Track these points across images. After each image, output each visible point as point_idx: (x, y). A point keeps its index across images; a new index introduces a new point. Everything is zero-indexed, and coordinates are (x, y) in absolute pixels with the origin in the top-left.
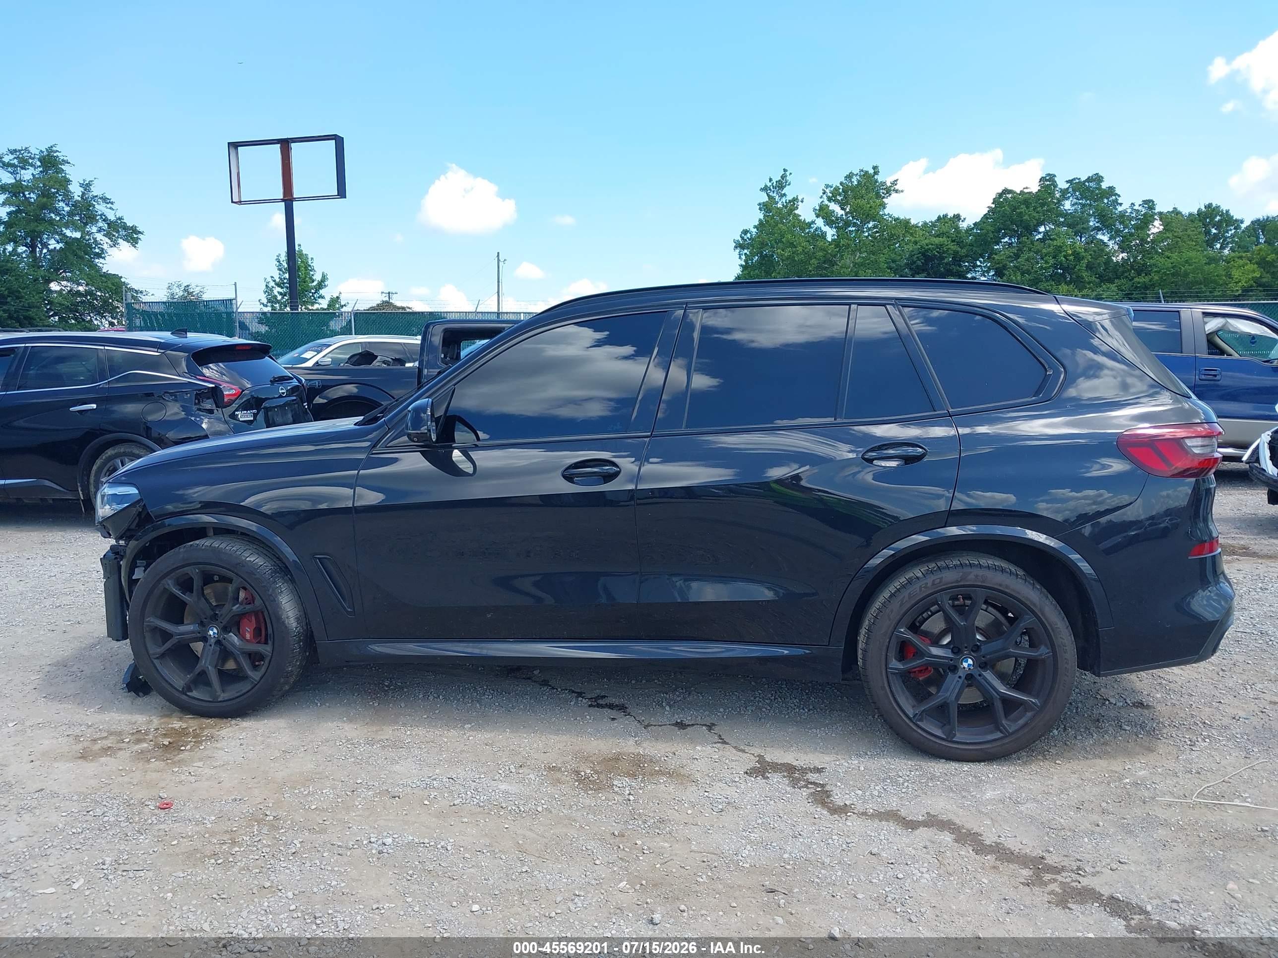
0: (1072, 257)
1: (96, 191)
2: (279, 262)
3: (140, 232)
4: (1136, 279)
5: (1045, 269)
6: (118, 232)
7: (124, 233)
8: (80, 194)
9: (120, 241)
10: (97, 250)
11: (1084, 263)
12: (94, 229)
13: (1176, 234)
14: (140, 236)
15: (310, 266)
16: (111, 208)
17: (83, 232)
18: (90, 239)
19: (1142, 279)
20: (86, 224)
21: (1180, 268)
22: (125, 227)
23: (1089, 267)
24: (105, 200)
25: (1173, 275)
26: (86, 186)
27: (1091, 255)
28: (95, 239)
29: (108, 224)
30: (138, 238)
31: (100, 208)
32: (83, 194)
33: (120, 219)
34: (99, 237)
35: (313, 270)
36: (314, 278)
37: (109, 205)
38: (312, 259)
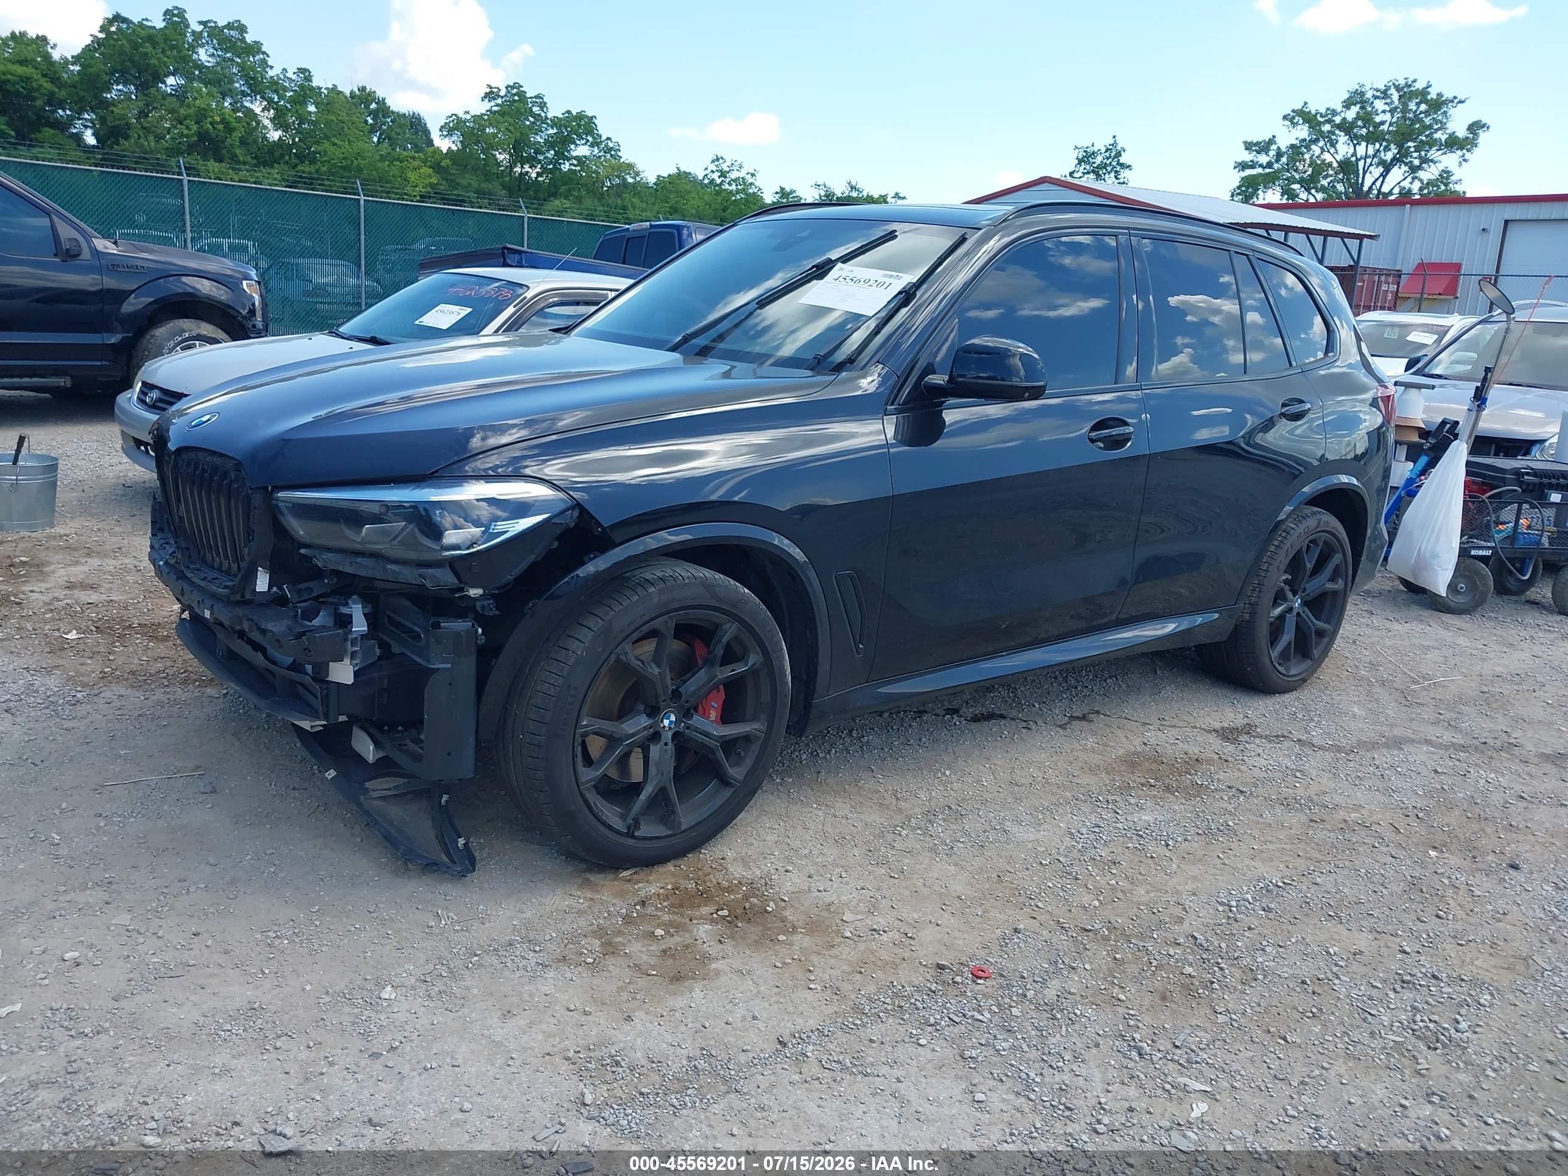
0: (220, 127)
4: (300, 168)
5: (187, 136)
11: (237, 135)
13: (341, 118)
19: (305, 168)
21: (352, 161)
23: (243, 142)
25: (344, 168)
27: (244, 127)
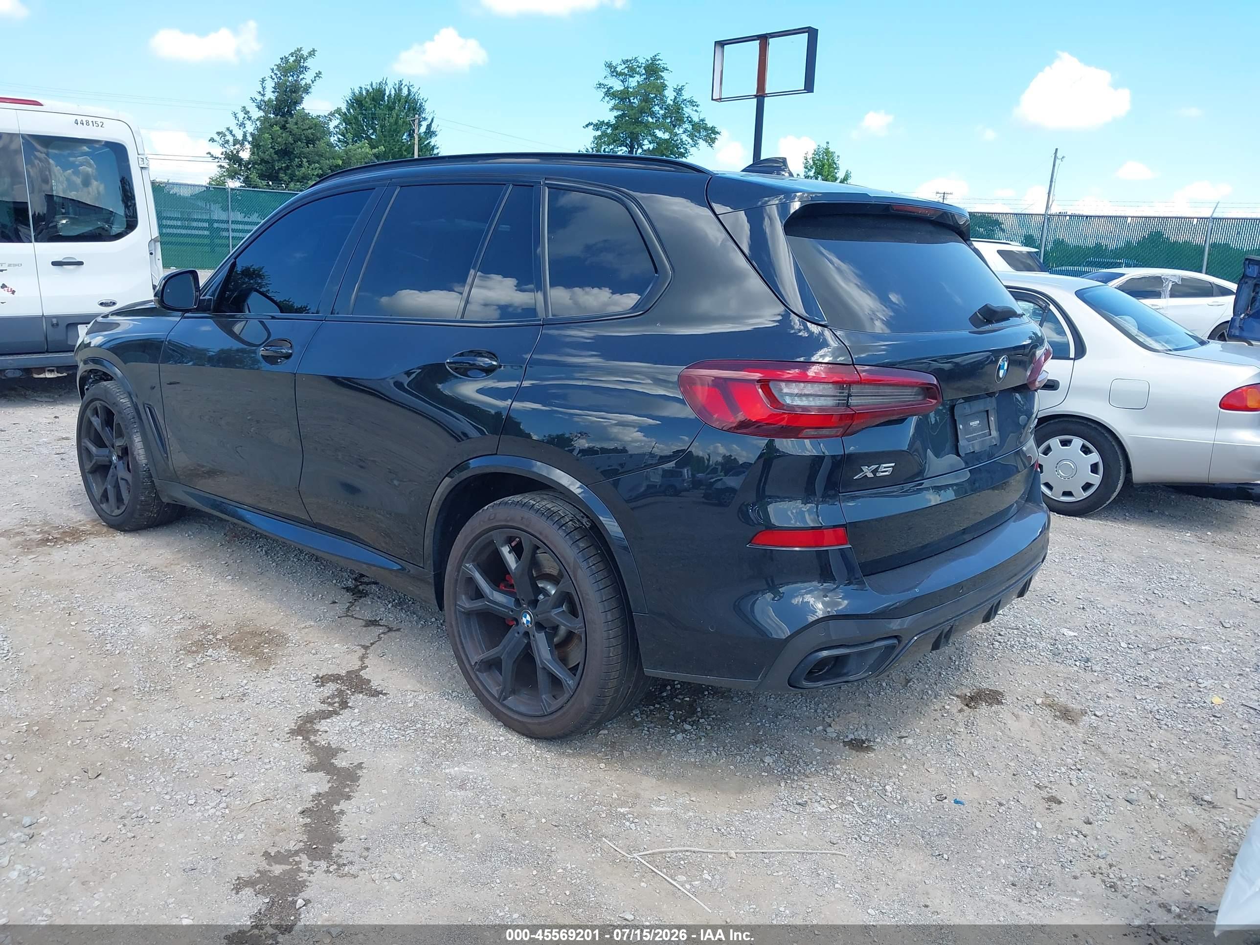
1: (686, 95)
2: (806, 159)
3: (718, 133)
6: (699, 132)
7: (705, 134)
8: (673, 98)
9: (701, 141)
10: (682, 150)
12: (681, 130)
14: (718, 136)
15: (835, 164)
16: (696, 111)
17: (671, 133)
18: (677, 140)
20: (675, 126)
22: (706, 129)
24: (692, 103)
26: (679, 91)
28: (681, 139)
29: (692, 125)
30: (715, 138)
31: (688, 111)
32: (676, 97)
33: (703, 120)
34: (684, 137)
35: (837, 168)
36: (837, 175)
37: (695, 108)
38: (838, 156)
